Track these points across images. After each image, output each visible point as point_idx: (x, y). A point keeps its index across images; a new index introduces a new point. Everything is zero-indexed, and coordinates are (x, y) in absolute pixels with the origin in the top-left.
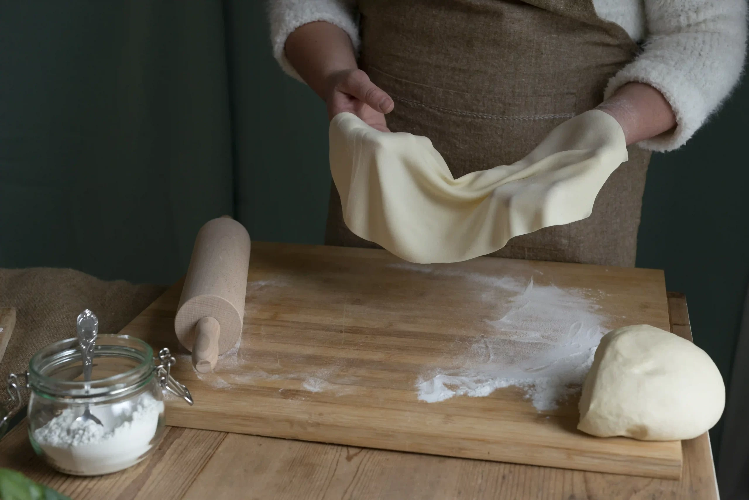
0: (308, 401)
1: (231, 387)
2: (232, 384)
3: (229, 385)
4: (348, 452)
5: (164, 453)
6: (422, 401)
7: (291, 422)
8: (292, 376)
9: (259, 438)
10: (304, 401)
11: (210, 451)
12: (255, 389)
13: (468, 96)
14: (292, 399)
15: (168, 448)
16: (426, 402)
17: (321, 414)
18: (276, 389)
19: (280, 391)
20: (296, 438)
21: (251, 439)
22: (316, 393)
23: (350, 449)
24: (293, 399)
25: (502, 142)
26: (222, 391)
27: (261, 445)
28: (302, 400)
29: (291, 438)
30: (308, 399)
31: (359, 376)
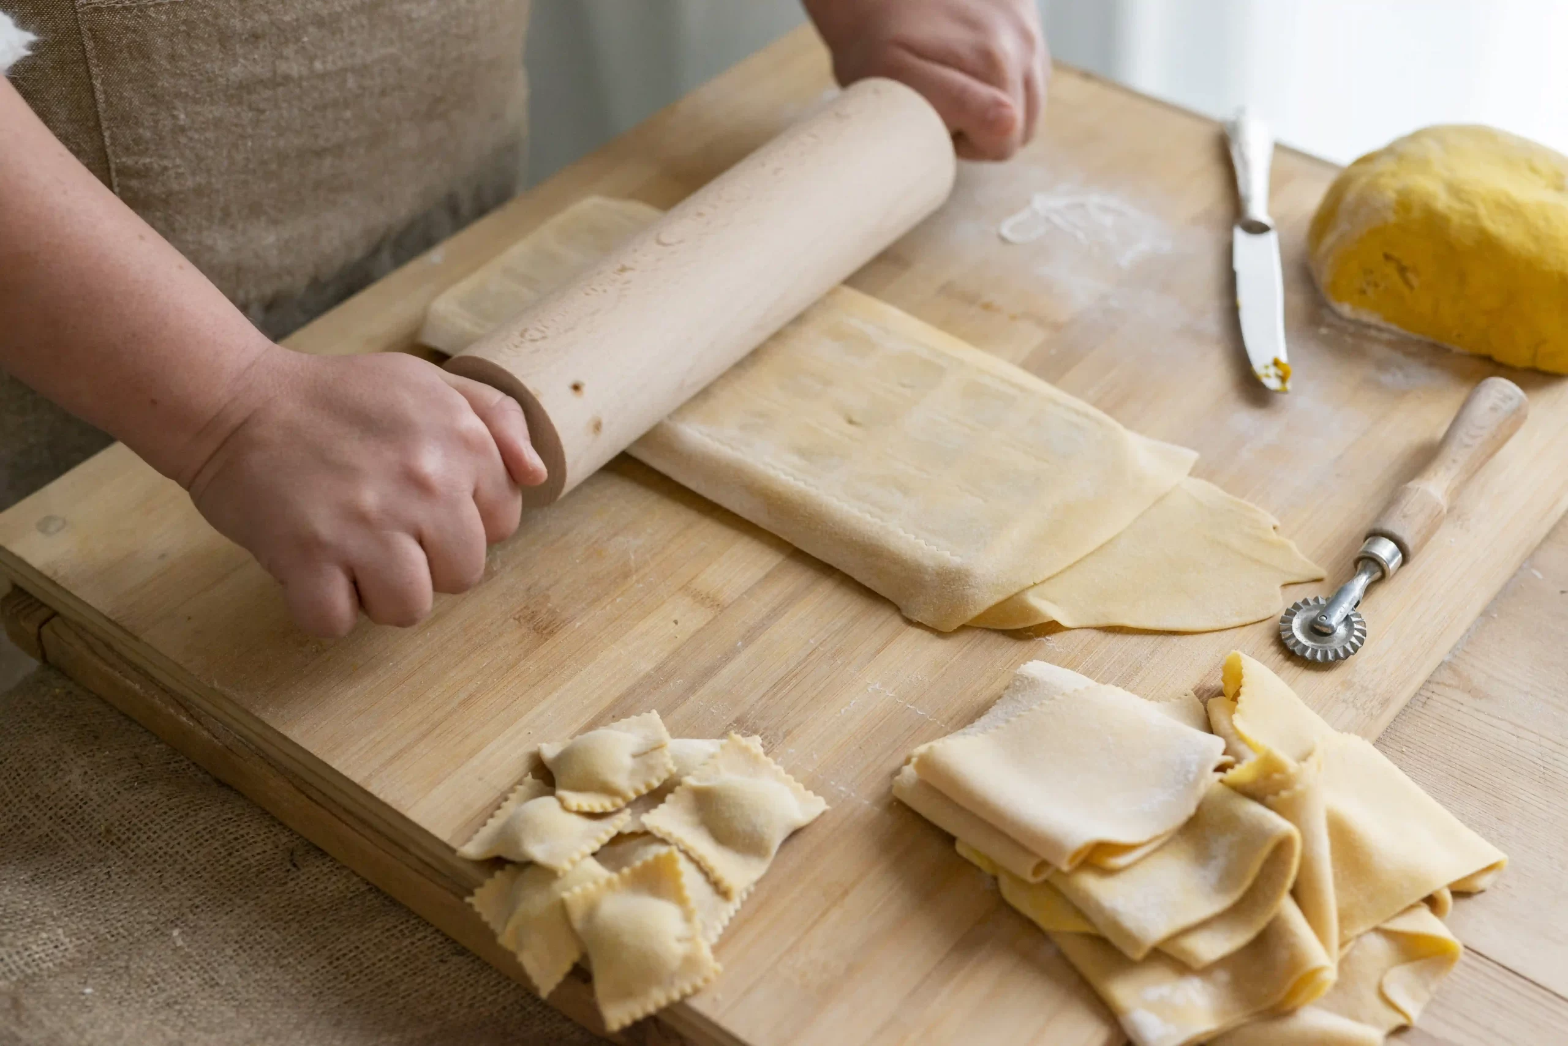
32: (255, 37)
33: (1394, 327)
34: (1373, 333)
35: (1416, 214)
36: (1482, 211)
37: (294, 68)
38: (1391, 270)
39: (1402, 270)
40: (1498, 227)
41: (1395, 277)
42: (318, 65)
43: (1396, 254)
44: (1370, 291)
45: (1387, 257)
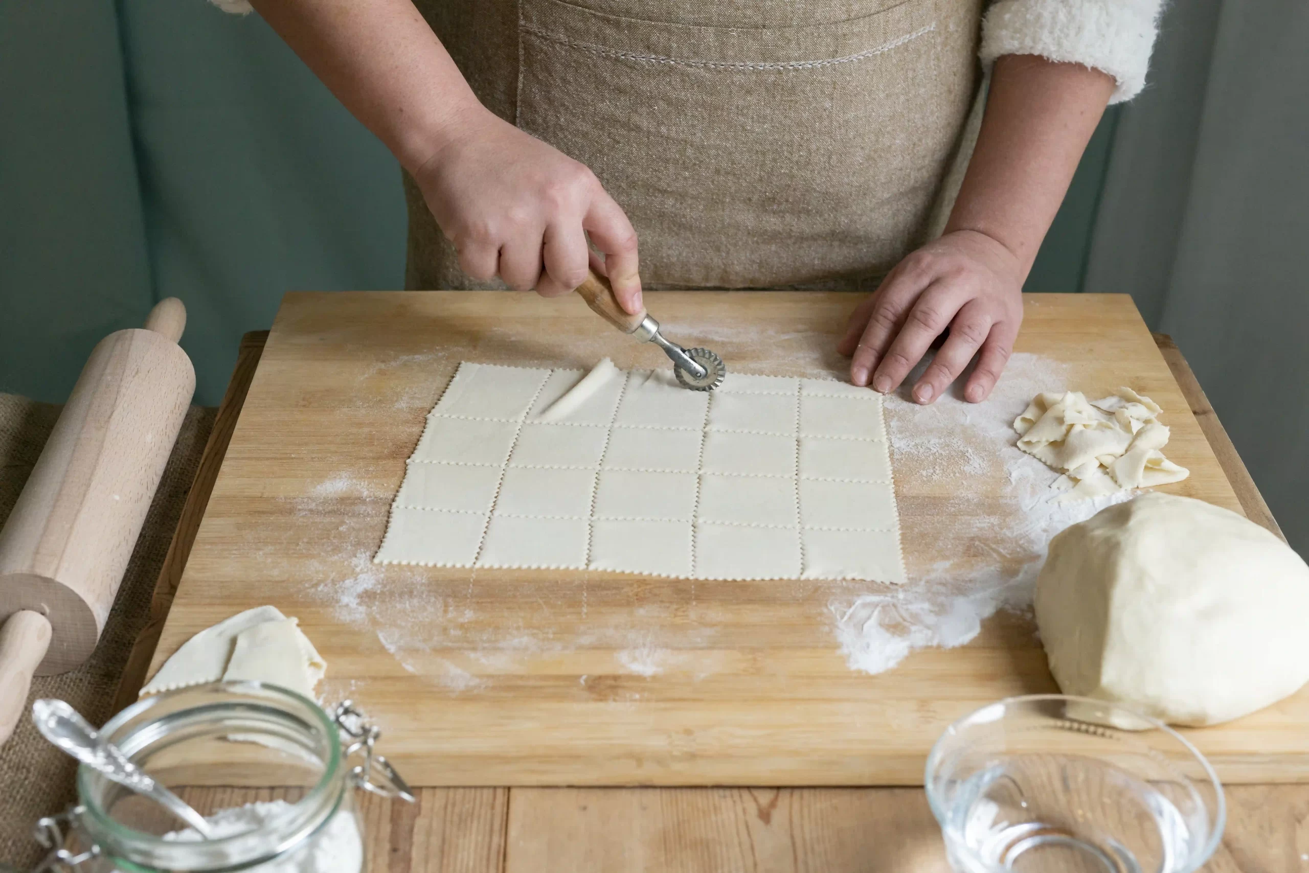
0: (648, 700)
1: (483, 686)
2: (480, 676)
3: (476, 681)
4: (756, 800)
5: (408, 860)
6: (859, 672)
7: (639, 759)
8: (586, 640)
9: (574, 792)
10: (641, 700)
11: (496, 839)
12: (532, 683)
13: (767, 34)
14: (615, 700)
15: (411, 845)
16: (867, 673)
17: (688, 732)
18: (573, 679)
19: (582, 681)
20: (648, 783)
21: (561, 795)
22: (654, 678)
23: (756, 793)
24: (617, 698)
25: (832, 107)
26: (468, 697)
27: (585, 808)
28: (635, 700)
29: (637, 784)
30: (646, 695)
31: (714, 625)
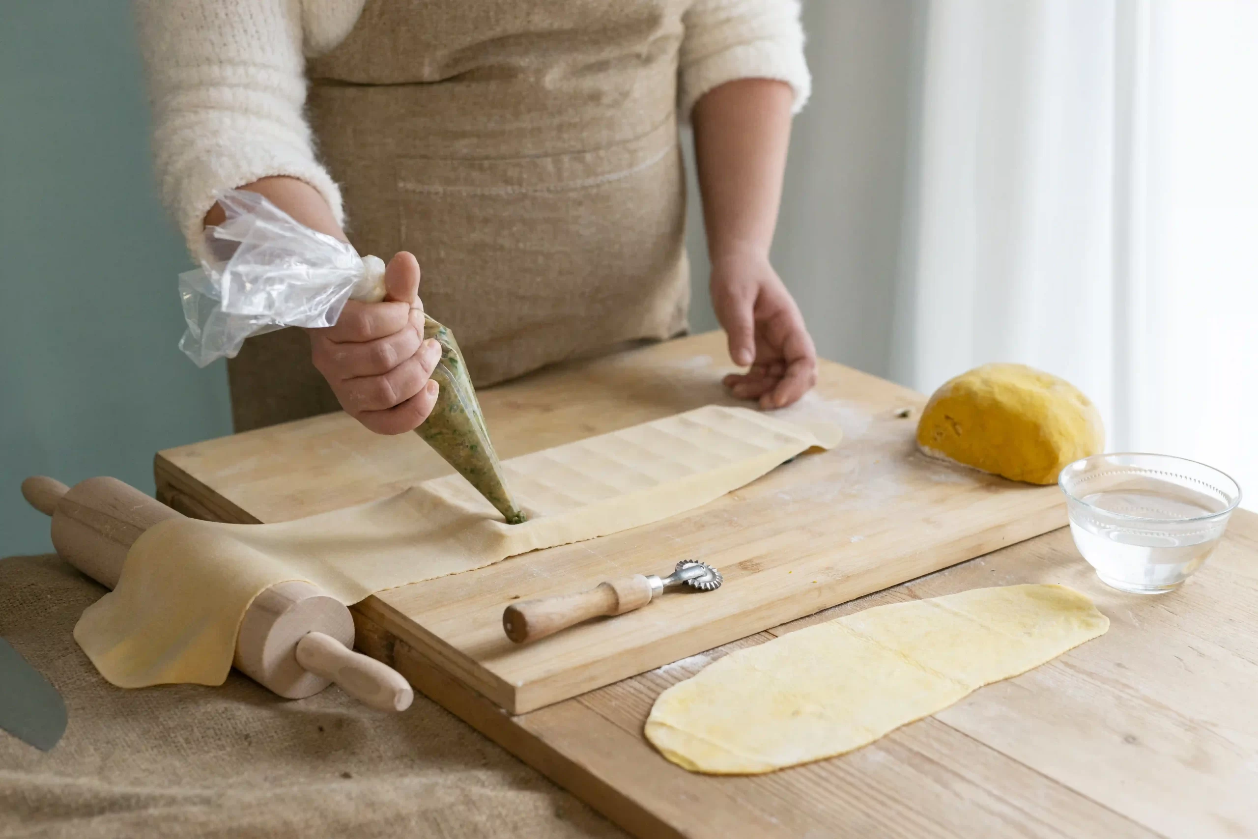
32: (486, 221)
33: (951, 459)
34: (940, 462)
35: (962, 392)
36: (996, 390)
37: (507, 243)
38: (948, 425)
39: (954, 425)
40: (1003, 398)
41: (950, 428)
42: (521, 245)
43: (951, 415)
44: (939, 438)
45: (947, 418)
